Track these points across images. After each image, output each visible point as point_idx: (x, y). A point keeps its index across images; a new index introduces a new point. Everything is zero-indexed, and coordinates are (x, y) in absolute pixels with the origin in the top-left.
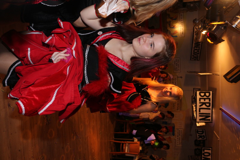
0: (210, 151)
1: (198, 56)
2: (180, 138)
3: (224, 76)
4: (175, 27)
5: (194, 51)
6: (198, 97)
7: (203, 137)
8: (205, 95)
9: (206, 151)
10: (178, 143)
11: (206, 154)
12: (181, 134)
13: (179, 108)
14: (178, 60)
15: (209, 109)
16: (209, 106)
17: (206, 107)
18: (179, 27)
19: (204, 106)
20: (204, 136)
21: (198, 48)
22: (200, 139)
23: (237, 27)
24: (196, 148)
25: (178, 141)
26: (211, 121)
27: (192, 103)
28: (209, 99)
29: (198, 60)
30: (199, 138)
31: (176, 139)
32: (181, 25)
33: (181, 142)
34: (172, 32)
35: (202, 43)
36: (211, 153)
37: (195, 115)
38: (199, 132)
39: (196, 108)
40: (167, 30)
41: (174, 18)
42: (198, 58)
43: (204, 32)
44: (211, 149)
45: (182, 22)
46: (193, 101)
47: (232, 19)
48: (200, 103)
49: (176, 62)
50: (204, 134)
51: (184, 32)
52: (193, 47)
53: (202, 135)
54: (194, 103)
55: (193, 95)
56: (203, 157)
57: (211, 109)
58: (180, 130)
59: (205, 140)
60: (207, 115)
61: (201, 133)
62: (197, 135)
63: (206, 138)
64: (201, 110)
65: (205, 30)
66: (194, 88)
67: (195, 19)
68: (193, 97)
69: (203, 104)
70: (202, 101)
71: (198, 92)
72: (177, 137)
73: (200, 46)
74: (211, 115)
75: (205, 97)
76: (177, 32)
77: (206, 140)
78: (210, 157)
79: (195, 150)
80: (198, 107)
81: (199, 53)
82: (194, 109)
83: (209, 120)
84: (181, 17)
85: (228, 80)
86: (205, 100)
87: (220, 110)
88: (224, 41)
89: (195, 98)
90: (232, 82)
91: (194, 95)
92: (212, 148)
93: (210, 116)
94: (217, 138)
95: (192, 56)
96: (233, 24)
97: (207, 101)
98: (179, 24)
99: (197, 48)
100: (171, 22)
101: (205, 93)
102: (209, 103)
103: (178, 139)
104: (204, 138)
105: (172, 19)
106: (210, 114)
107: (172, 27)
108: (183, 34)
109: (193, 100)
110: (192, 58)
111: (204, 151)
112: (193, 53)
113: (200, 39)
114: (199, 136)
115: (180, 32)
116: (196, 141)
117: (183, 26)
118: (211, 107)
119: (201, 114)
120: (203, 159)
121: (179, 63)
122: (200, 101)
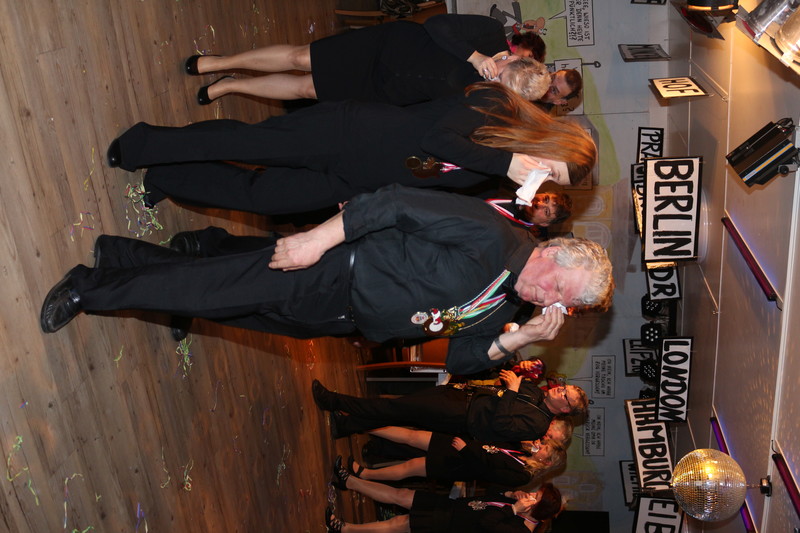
0: (686, 349)
3: (728, 157)
6: (652, 178)
7: (669, 291)
8: (675, 172)
9: (673, 348)
11: (671, 358)
15: (689, 217)
16: (689, 207)
17: (678, 212)
19: (671, 209)
20: (672, 286)
22: (662, 296)
24: (648, 322)
26: (692, 256)
27: (633, 187)
28: (690, 185)
29: (659, 3)
30: (655, 294)
36: (689, 355)
38: (656, 274)
39: (644, 205)
44: (689, 341)
46: (635, 179)
48: (657, 199)
50: (674, 280)
53: (668, 283)
54: (638, 186)
56: (665, 368)
57: (694, 218)
59: (677, 298)
60: (680, 239)
61: (664, 274)
62: (651, 285)
63: (680, 294)
64: (660, 221)
66: (640, 129)
68: (636, 167)
69: (668, 200)
70: (665, 191)
71: (651, 164)
74: (692, 237)
75: (675, 179)
77: (680, 298)
78: (685, 366)
79: (644, 328)
80: (652, 203)
82: (640, 208)
83: (688, 252)
86: (673, 190)
87: (724, 227)
90: (749, 184)
91: (640, 162)
92: (692, 338)
93: (689, 241)
94: (713, 307)
97: (682, 191)
101: (675, 165)
102: (689, 199)
104: (674, 292)
106: (689, 233)
109: (636, 175)
111: (667, 349)
114: (655, 286)
116: (646, 298)
118: (693, 212)
119: (660, 237)
120: (664, 374)
121: (588, 10)
122: (657, 191)
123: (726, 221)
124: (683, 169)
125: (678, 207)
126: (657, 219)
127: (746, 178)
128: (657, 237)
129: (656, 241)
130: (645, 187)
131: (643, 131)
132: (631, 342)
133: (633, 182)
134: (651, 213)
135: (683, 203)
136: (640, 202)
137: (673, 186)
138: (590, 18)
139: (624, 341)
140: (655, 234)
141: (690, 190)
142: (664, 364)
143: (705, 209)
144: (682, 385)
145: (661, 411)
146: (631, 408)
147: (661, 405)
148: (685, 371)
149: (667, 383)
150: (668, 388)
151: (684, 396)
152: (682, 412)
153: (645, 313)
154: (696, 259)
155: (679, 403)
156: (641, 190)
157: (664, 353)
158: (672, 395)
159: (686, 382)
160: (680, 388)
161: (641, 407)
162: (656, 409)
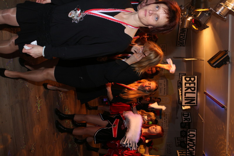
0: (195, 133)
1: (184, 42)
2: (166, 121)
3: (208, 61)
5: (180, 38)
6: (184, 81)
7: (188, 120)
8: (190, 80)
9: (191, 133)
10: (165, 126)
11: (190, 136)
12: (167, 118)
14: (165, 46)
15: (194, 93)
16: (194, 90)
19: (189, 91)
20: (189, 119)
21: (184, 34)
22: (186, 121)
23: (221, 14)
24: (182, 130)
25: (165, 124)
26: (196, 104)
27: (178, 88)
28: (194, 83)
29: (183, 46)
30: (184, 121)
31: (163, 122)
33: (168, 125)
35: (187, 29)
36: (195, 135)
37: (181, 99)
38: (185, 115)
39: (182, 92)
42: (184, 44)
43: (189, 19)
44: (195, 130)
46: (179, 86)
47: (216, 6)
48: (185, 87)
49: (163, 48)
50: (189, 117)
52: (179, 33)
53: (188, 118)
54: (180, 88)
55: (178, 80)
56: (189, 139)
57: (196, 93)
58: (167, 113)
60: (192, 99)
61: (187, 115)
62: (183, 118)
63: (191, 121)
64: (187, 94)
65: (190, 17)
66: (180, 73)
67: (180, 5)
68: (179, 82)
69: (189, 88)
70: (188, 85)
71: (184, 77)
72: (164, 120)
73: (186, 32)
74: (196, 99)
75: (190, 82)
78: (194, 138)
79: (181, 132)
81: (185, 39)
82: (180, 94)
83: (194, 103)
85: (212, 65)
86: (190, 85)
87: (205, 94)
88: (208, 27)
89: (181, 83)
90: (215, 67)
91: (180, 80)
92: (196, 129)
93: (195, 100)
94: (202, 120)
95: (178, 42)
96: (217, 10)
97: (192, 85)
99: (182, 34)
101: (190, 78)
102: (195, 88)
103: (165, 122)
104: (189, 120)
106: (195, 98)
109: (179, 84)
111: (189, 133)
112: (179, 39)
113: (186, 25)
114: (184, 118)
116: (182, 123)
118: (195, 91)
119: (187, 98)
120: (188, 141)
121: (165, 49)
122: (185, 85)
124: (192, 79)
125: (191, 90)
126: (185, 93)
128: (186, 99)
129: (185, 100)
131: (180, 74)
135: (193, 89)
136: (180, 92)
137: (190, 84)
139: (175, 138)
140: (185, 98)
141: (195, 85)
142: (188, 137)
144: (194, 144)
145: (188, 152)
146: (178, 153)
147: (187, 150)
148: (194, 140)
149: (189, 143)
150: (190, 145)
151: (194, 148)
152: (194, 153)
153: (182, 127)
154: (197, 105)
155: (193, 150)
157: (188, 134)
158: (191, 147)
159: (195, 143)
160: (193, 145)
161: (181, 152)
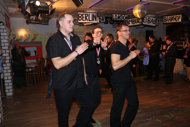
0: (114, 15)
1: (46, 20)
3: (77, 7)
4: (22, 36)
6: (82, 21)
7: (103, 18)
8: (81, 17)
9: (114, 18)
10: (105, 34)
11: (116, 18)
13: (81, 33)
15: (89, 14)
17: (88, 17)
18: (21, 33)
19: (88, 18)
20: (102, 18)
22: (104, 20)
24: (109, 23)
26: (96, 14)
28: (83, 14)
30: (104, 21)
32: (20, 31)
34: (26, 38)
38: (100, 21)
39: (87, 23)
40: (24, 42)
41: (14, 37)
42: (47, 20)
44: (113, 14)
45: (17, 30)
48: (86, 20)
49: (49, 35)
50: (101, 17)
51: (25, 29)
53: (102, 19)
56: (118, 19)
57: (89, 13)
60: (93, 16)
64: (90, 20)
68: (80, 24)
69: (86, 18)
70: (84, 19)
71: (79, 21)
74: (93, 14)
75: (82, 17)
76: (26, 34)
78: (118, 15)
79: (111, 23)
80: (86, 21)
81: (44, 18)
83: (96, 15)
84: (13, 31)
86: (84, 17)
93: (94, 14)
94: (106, 10)
95: (46, 24)
97: (84, 16)
98: (19, 33)
100: (17, 39)
101: (79, 17)
104: (104, 17)
105: (14, 38)
106: (92, 14)
107: (21, 38)
108: (27, 30)
109: (81, 24)
110: (47, 24)
111: (114, 19)
112: (44, 23)
114: (102, 21)
115: (26, 32)
116: (105, 23)
117: (21, 30)
118: (88, 14)
119: (93, 20)
120: (119, 19)
121: (50, 33)
122: (84, 20)
123: (90, 8)
124: (80, 15)
126: (89, 20)
127: (82, 3)
129: (94, 21)
130: (83, 23)
132: (113, 26)
133: (82, 25)
134: (88, 22)
135: (86, 15)
136: (86, 24)
137: (83, 17)
138: (51, 33)
139: (113, 27)
140: (92, 21)
141: (84, 14)
142: (117, 19)
143: (88, 12)
144: (121, 16)
145: (126, 20)
147: (125, 20)
148: (119, 15)
149: (121, 19)
150: (122, 19)
151: (123, 16)
152: (126, 16)
153: (107, 23)
155: (125, 17)
156: (84, 24)
157: (115, 19)
158: (123, 18)
159: (121, 15)
160: (122, 16)
162: (126, 21)
